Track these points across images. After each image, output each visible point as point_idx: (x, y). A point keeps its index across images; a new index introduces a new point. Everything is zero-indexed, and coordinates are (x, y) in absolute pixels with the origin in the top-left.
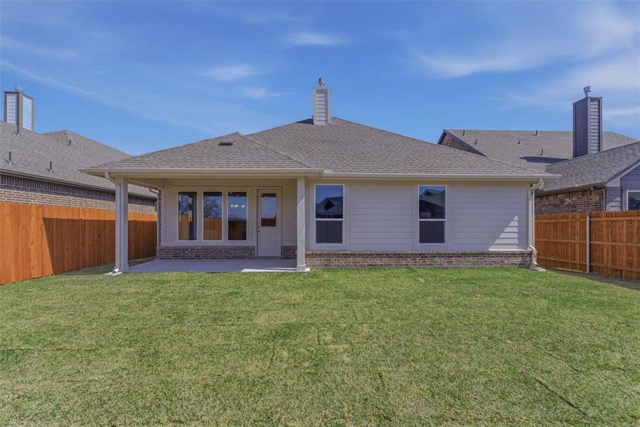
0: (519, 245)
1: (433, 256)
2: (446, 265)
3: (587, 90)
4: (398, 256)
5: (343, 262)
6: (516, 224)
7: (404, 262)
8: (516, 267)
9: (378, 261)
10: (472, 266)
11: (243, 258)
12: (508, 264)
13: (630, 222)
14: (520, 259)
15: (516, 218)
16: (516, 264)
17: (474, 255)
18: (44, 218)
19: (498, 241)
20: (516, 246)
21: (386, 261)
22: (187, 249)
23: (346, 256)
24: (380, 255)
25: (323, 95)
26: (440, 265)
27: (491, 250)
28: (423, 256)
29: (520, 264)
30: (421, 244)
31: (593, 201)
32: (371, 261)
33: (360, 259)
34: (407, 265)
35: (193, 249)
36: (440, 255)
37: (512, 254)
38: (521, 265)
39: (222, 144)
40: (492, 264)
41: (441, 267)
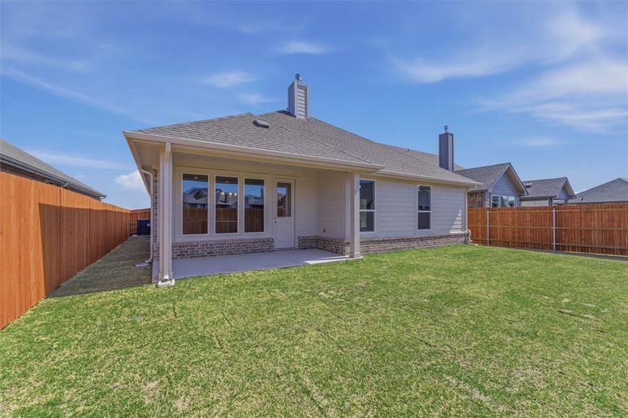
1: (427, 239)
2: (433, 245)
3: (446, 128)
4: (409, 240)
5: (377, 247)
6: (460, 218)
7: (412, 245)
9: (398, 245)
11: (262, 251)
12: (459, 242)
13: (514, 213)
14: (464, 238)
15: (461, 211)
16: (462, 242)
17: (445, 237)
18: (40, 204)
19: (453, 227)
20: (461, 230)
21: (403, 245)
22: (197, 246)
23: (379, 242)
24: (398, 240)
25: (303, 91)
26: (430, 245)
27: (451, 233)
29: (464, 241)
30: (420, 230)
31: (477, 201)
32: (394, 245)
33: (388, 244)
34: (414, 246)
35: (204, 245)
36: (430, 238)
41: (430, 247)
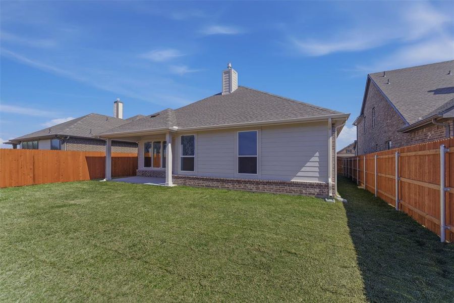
0: (319, 178)
1: (245, 182)
2: (254, 190)
4: (223, 181)
6: (317, 159)
7: (226, 186)
8: (313, 197)
10: (275, 193)
12: (306, 194)
14: (317, 190)
15: (317, 154)
16: (314, 194)
17: (276, 184)
18: (86, 157)
19: (299, 174)
20: (317, 179)
21: (215, 184)
22: (147, 171)
23: (194, 179)
26: (251, 189)
27: (292, 181)
28: (239, 182)
29: (318, 194)
30: (240, 174)
32: (207, 183)
34: (229, 188)
36: (250, 182)
37: (310, 185)
38: (318, 196)
39: (152, 117)
40: (292, 193)
41: (250, 191)
